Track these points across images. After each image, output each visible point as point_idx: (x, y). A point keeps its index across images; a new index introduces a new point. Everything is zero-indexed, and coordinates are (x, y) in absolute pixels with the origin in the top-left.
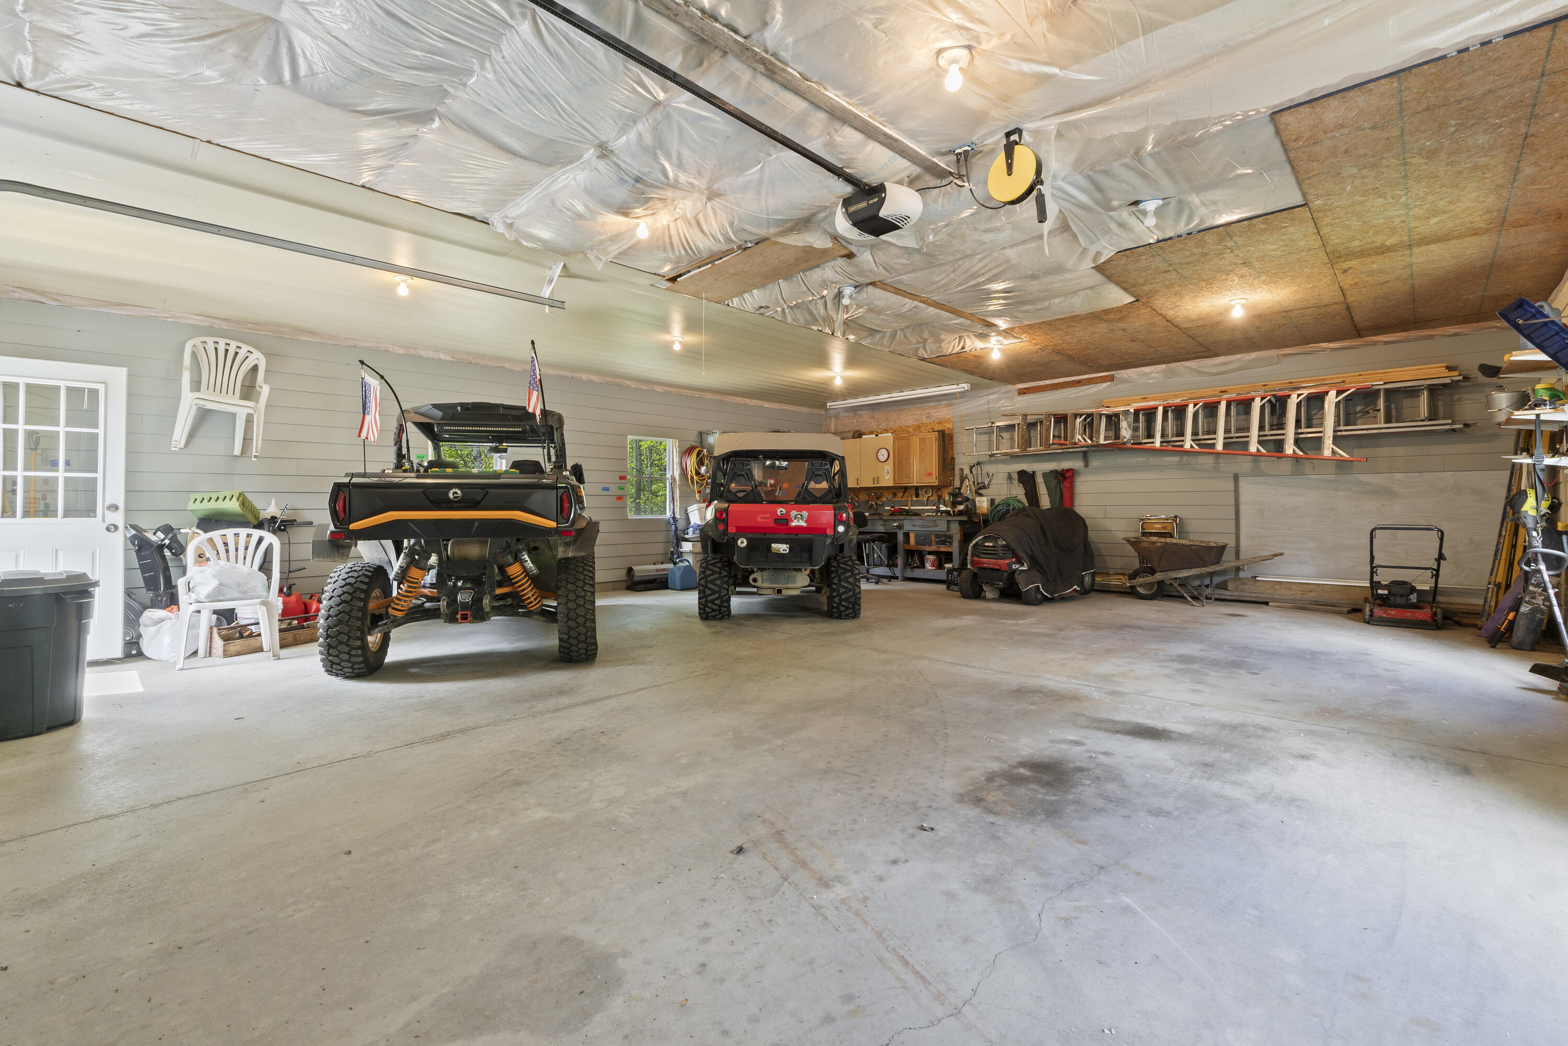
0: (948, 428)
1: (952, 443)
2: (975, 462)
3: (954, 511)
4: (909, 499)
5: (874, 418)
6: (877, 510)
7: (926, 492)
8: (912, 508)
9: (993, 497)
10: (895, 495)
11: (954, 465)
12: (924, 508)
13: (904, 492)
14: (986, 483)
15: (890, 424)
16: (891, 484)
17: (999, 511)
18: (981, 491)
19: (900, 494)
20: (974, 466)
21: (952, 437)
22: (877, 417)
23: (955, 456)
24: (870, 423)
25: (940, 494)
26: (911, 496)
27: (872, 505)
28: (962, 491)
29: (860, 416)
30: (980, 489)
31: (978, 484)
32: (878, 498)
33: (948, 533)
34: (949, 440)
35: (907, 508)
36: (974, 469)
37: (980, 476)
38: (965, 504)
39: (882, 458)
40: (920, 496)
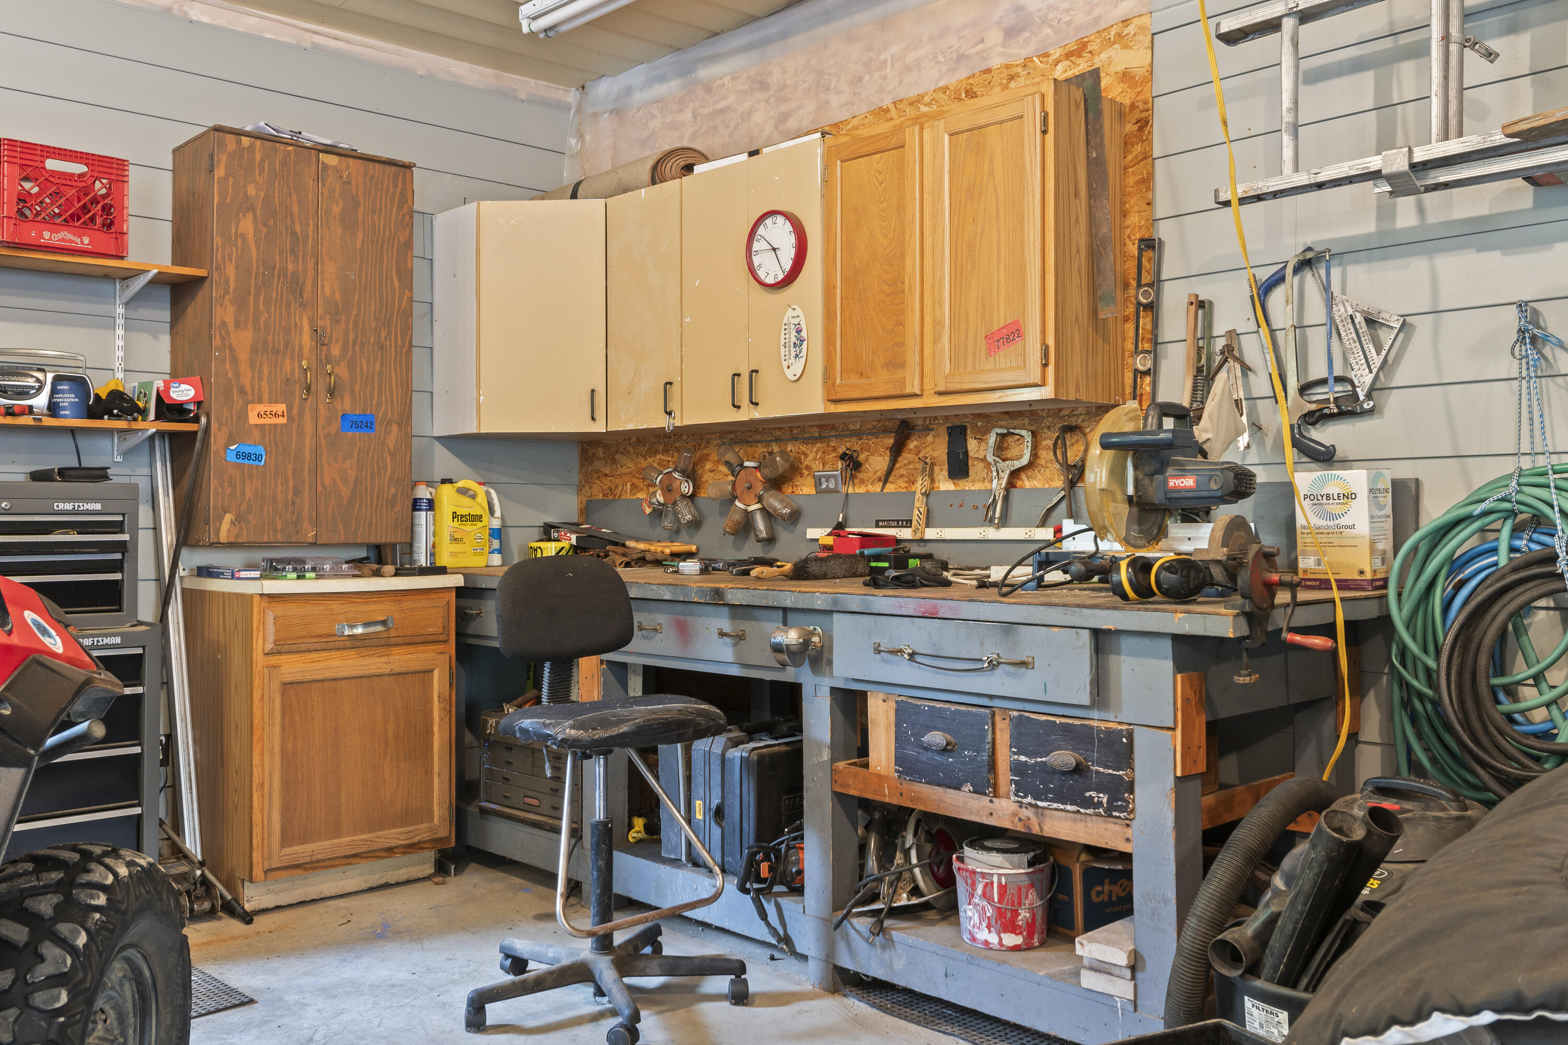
0: (1125, 76)
1: (1147, 157)
2: (1290, 253)
3: (1142, 567)
4: (920, 486)
5: (763, 86)
6: (771, 540)
7: (1001, 449)
8: (931, 533)
9: (1405, 471)
10: (853, 464)
11: (1157, 283)
12: (992, 533)
13: (897, 451)
14: (1363, 379)
15: (835, 101)
16: (815, 405)
17: (1456, 564)
18: (1323, 435)
19: (878, 462)
20: (1278, 280)
21: (1144, 124)
22: (775, 77)
23: (1165, 232)
24: (748, 115)
25: (1073, 456)
26: (929, 469)
27: (748, 516)
28: (1201, 432)
29: (708, 88)
30: (1315, 418)
31: (1304, 389)
32: (776, 483)
33: (1098, 720)
34: (1127, 144)
35: (905, 534)
36: (1277, 298)
37: (1317, 339)
38: (1224, 513)
39: (771, 271)
40: (975, 469)
